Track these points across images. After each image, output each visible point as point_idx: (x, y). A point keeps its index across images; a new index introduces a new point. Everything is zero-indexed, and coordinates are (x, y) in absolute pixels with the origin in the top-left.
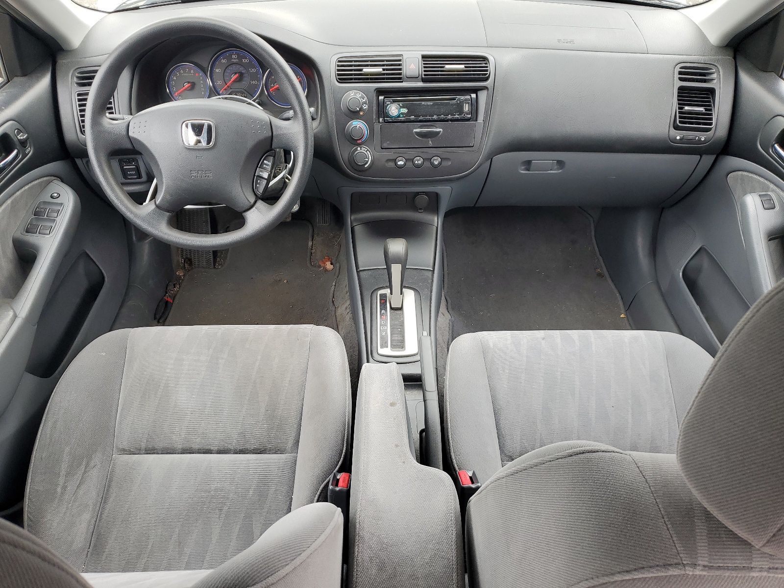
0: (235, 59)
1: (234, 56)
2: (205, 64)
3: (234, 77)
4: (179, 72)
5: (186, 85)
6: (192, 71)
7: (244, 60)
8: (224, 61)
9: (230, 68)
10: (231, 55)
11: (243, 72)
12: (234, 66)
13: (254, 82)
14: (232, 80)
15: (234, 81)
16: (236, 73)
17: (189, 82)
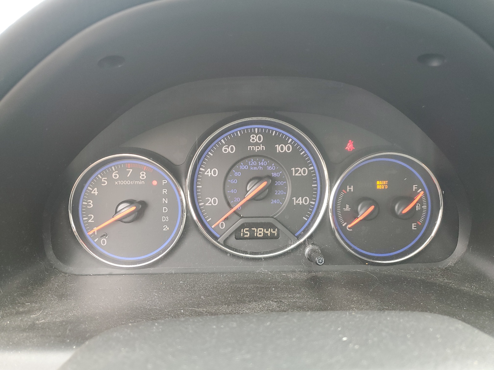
0: (257, 144)
1: (254, 138)
2: (177, 158)
3: (253, 190)
4: (109, 175)
5: (125, 210)
6: (143, 175)
7: (278, 148)
8: (228, 149)
9: (242, 166)
10: (246, 136)
11: (274, 175)
12: (252, 162)
13: (300, 201)
14: (249, 196)
15: (254, 199)
16: (259, 179)
17: (131, 202)
